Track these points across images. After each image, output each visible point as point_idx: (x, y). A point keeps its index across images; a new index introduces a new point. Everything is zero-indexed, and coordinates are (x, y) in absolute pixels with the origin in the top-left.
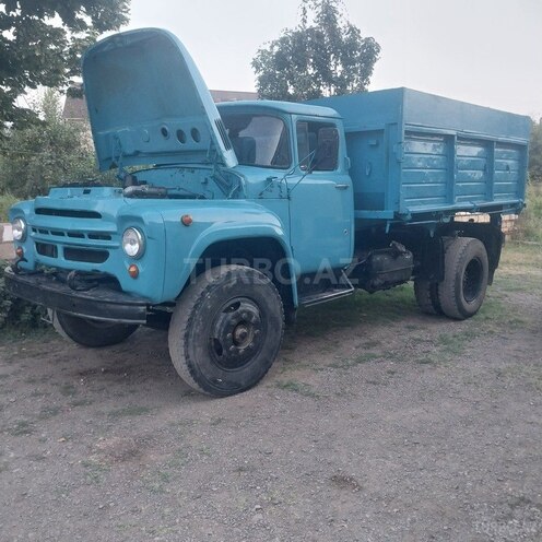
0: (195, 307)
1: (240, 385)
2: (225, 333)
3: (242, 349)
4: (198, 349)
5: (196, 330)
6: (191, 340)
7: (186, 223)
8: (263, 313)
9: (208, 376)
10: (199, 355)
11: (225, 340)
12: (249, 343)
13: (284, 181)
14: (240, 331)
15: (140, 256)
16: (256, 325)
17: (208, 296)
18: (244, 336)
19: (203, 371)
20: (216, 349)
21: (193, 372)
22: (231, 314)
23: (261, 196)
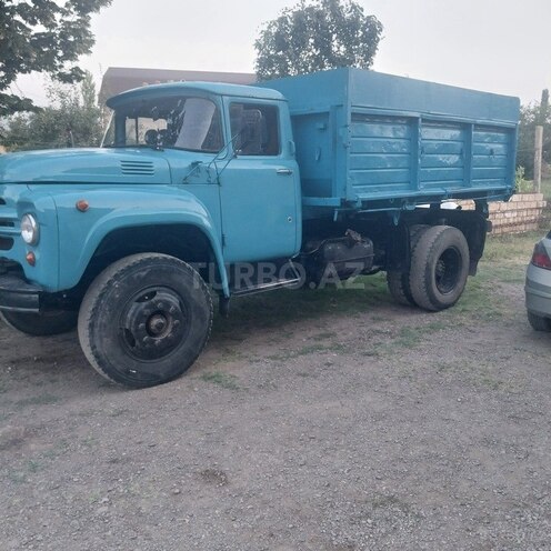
0: (101, 296)
1: (158, 377)
2: (137, 323)
3: (158, 340)
4: (105, 340)
5: (102, 319)
6: (96, 330)
7: (82, 209)
8: (184, 302)
9: (119, 367)
10: (106, 345)
11: (137, 330)
12: (168, 333)
13: (213, 166)
14: (155, 322)
15: (35, 243)
16: (175, 315)
17: (116, 284)
18: (160, 327)
19: (113, 362)
20: (127, 340)
21: (100, 363)
22: (144, 304)
23: (185, 182)
